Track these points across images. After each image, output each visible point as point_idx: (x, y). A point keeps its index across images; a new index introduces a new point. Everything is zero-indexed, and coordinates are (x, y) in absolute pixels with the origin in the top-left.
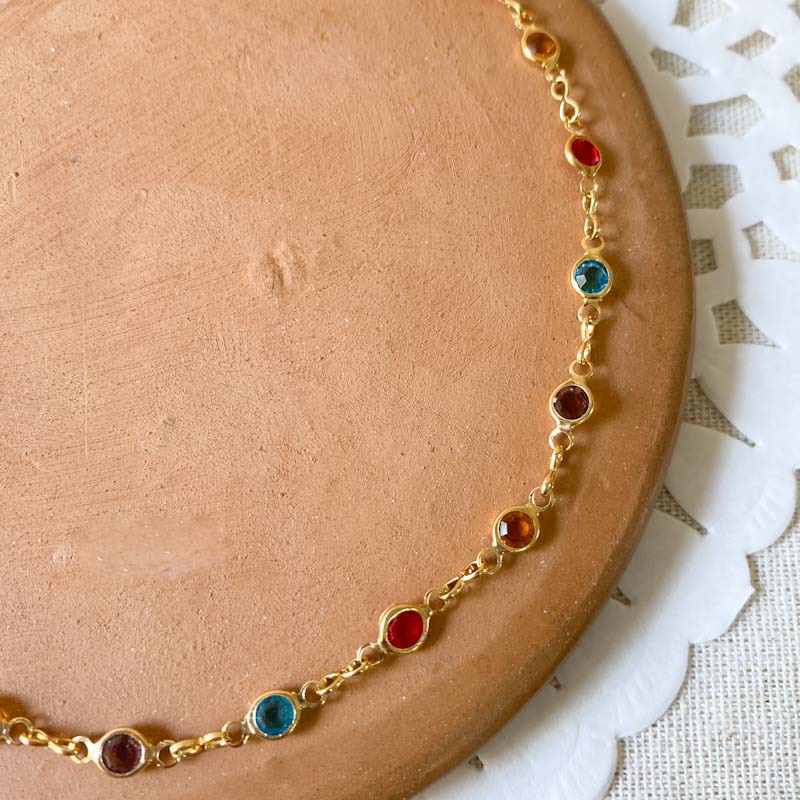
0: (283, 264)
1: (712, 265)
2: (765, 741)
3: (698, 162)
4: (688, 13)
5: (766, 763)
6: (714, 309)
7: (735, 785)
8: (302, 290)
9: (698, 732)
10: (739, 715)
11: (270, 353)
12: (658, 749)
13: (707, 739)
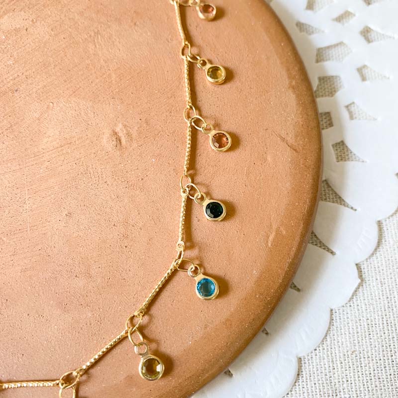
0: (120, 134)
1: (331, 125)
2: (370, 354)
3: (322, 75)
4: (312, 5)
5: (371, 365)
6: (333, 146)
7: (356, 376)
8: (131, 147)
9: (337, 352)
10: (356, 342)
11: (117, 178)
12: (318, 361)
13: (341, 355)
